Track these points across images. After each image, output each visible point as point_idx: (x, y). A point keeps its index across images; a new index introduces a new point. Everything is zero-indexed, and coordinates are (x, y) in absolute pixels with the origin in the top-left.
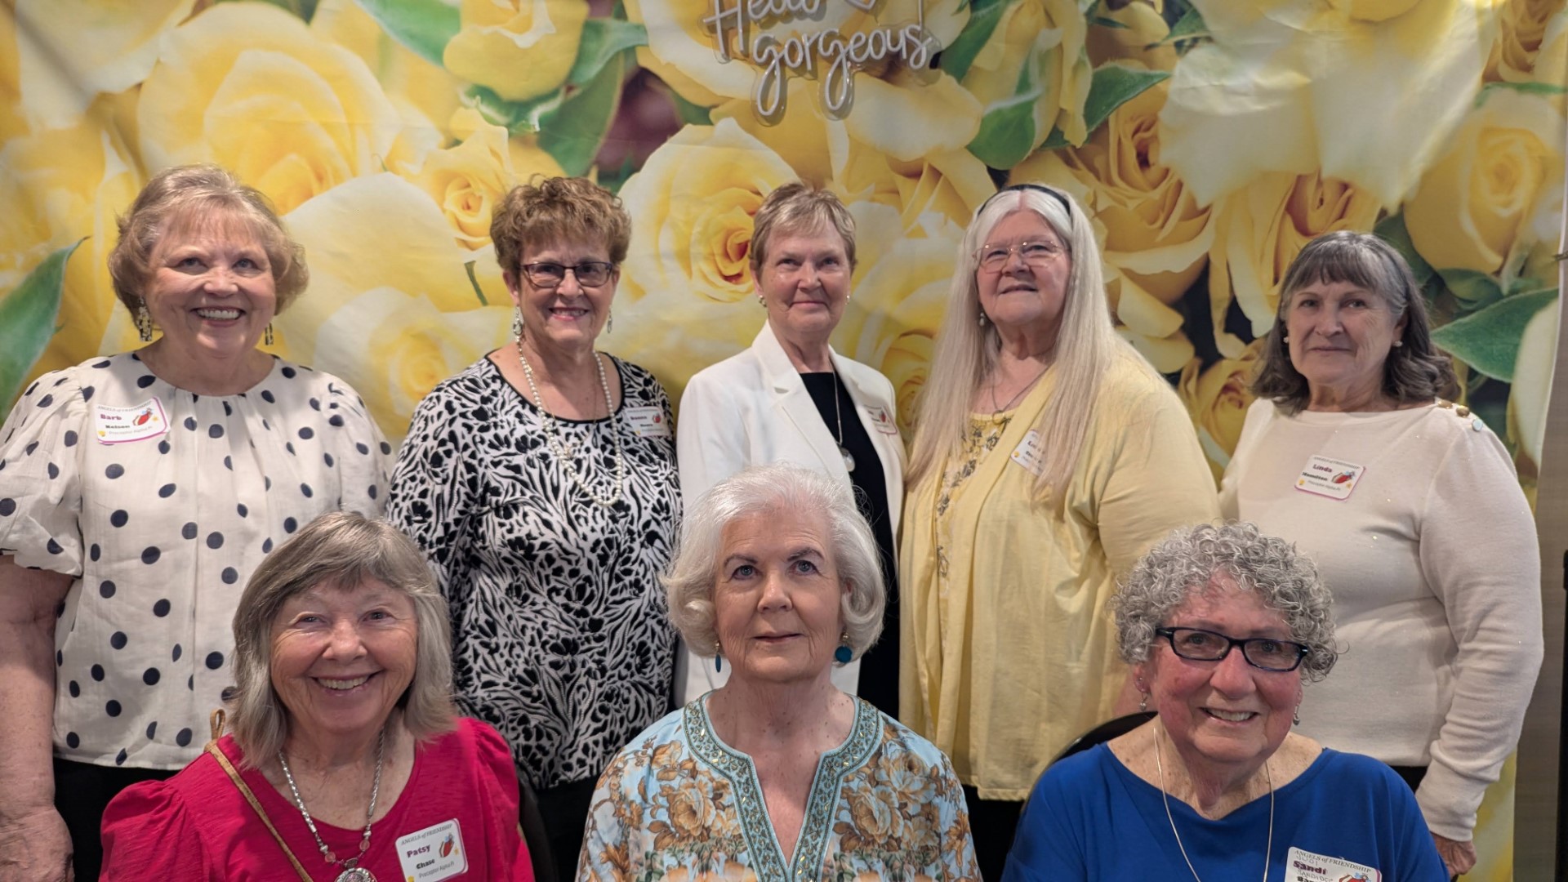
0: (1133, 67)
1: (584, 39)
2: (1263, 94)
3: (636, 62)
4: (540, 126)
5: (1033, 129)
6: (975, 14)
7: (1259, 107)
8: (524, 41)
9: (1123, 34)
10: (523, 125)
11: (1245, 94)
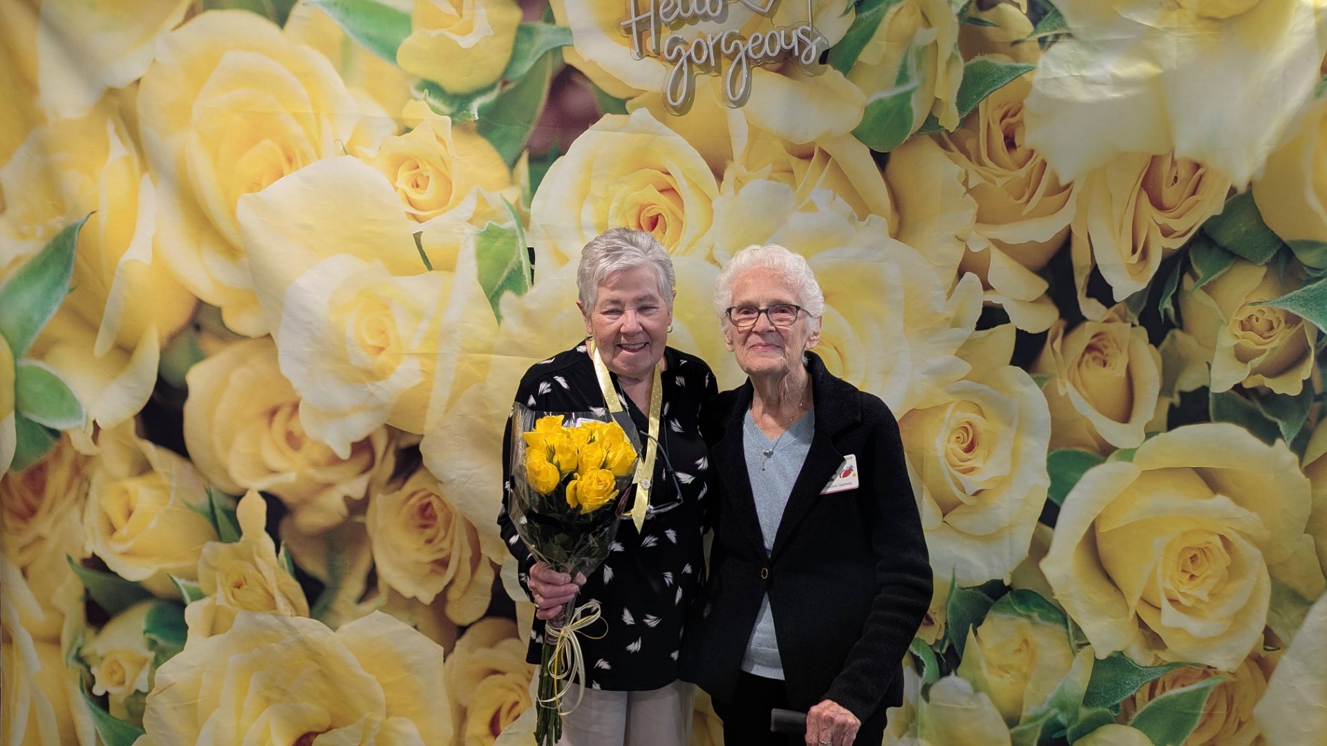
0: (1001, 61)
1: (517, 40)
2: (1119, 83)
3: (563, 60)
4: (479, 114)
5: (911, 117)
6: (858, 16)
7: (1117, 95)
8: (467, 42)
9: (991, 31)
10: (464, 114)
11: (1102, 84)
